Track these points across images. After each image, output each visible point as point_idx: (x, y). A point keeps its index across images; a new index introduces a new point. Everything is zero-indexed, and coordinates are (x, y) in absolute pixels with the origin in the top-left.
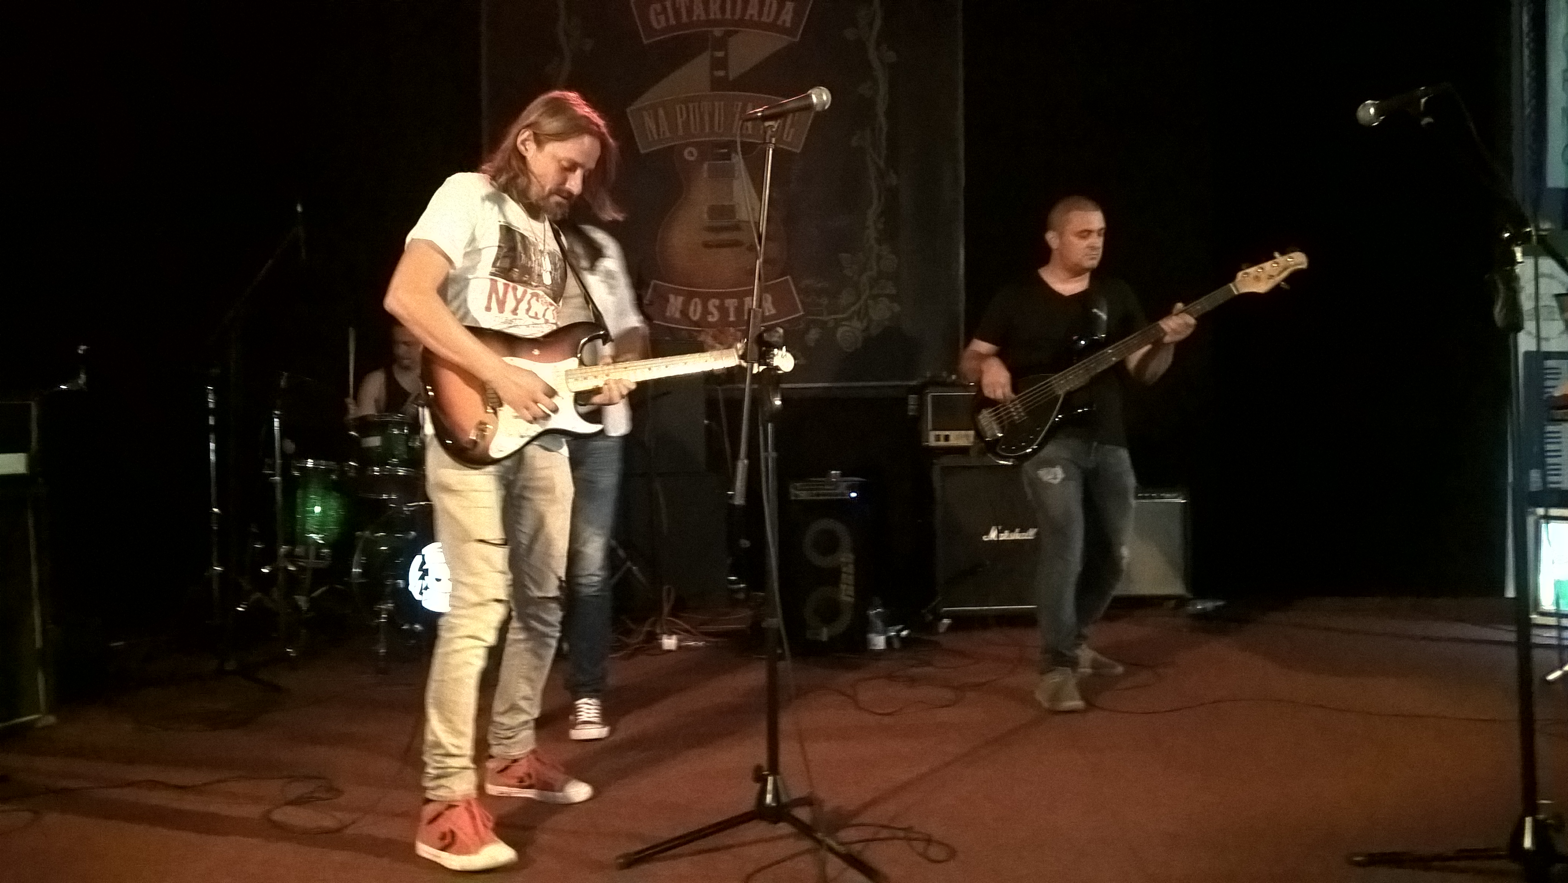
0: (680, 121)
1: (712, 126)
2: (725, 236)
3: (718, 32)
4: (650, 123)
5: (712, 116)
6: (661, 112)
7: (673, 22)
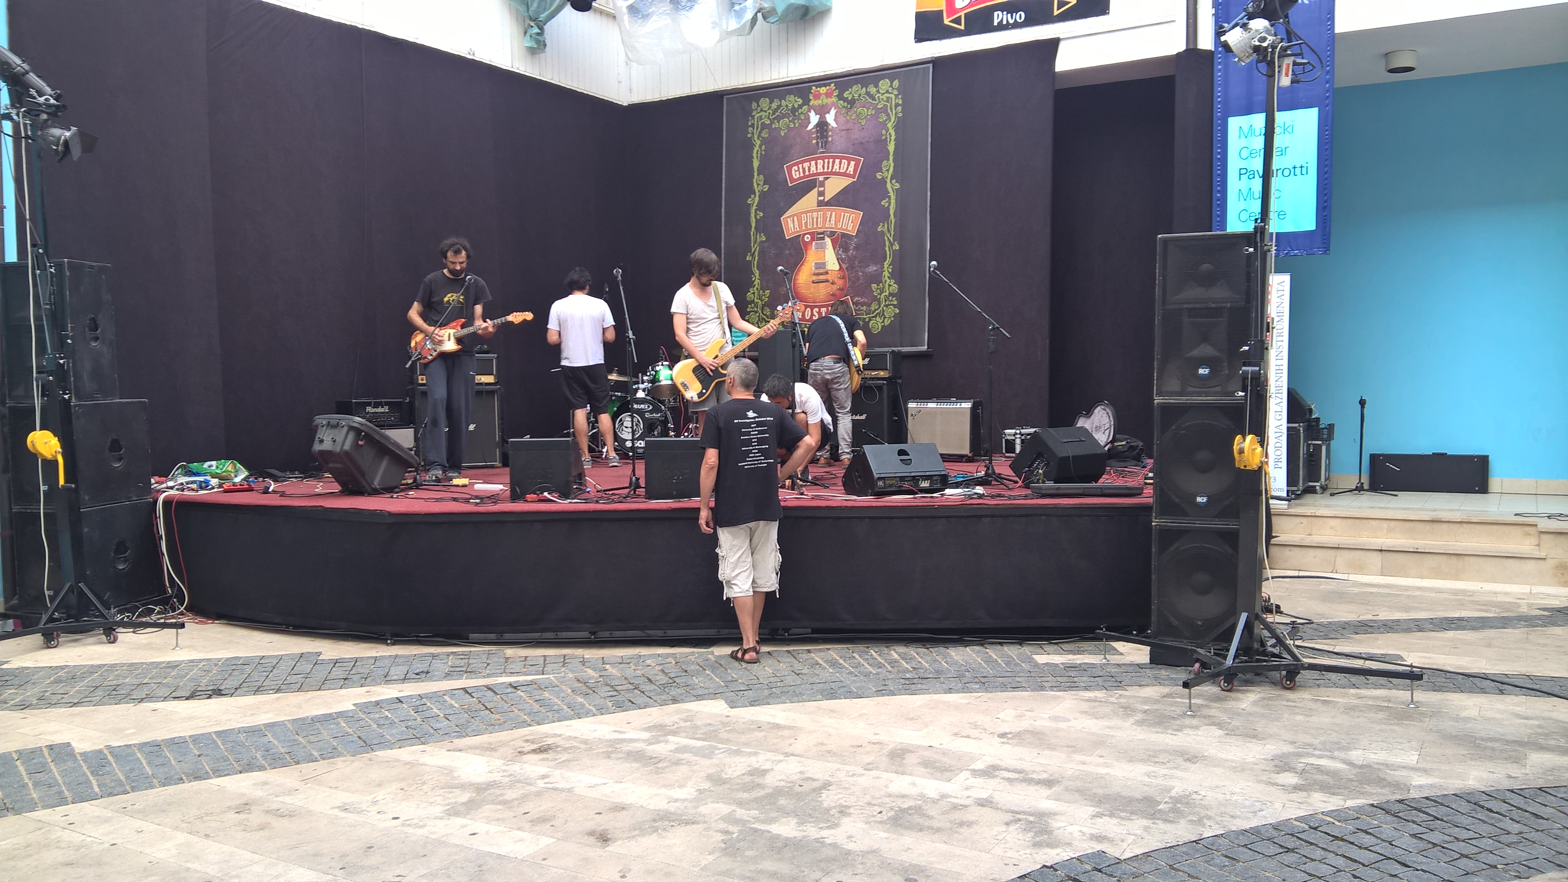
0: (803, 222)
1: (817, 225)
2: (822, 277)
3: (821, 178)
4: (791, 225)
5: (817, 218)
6: (795, 218)
7: (802, 175)
